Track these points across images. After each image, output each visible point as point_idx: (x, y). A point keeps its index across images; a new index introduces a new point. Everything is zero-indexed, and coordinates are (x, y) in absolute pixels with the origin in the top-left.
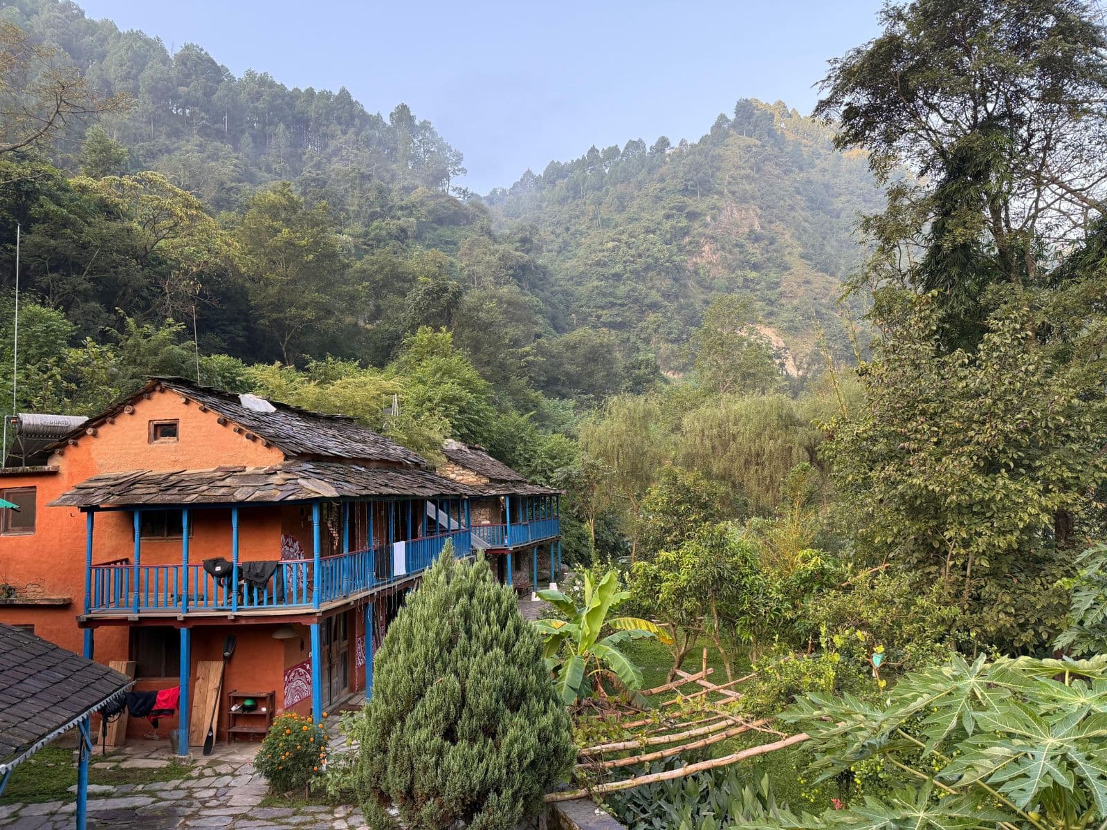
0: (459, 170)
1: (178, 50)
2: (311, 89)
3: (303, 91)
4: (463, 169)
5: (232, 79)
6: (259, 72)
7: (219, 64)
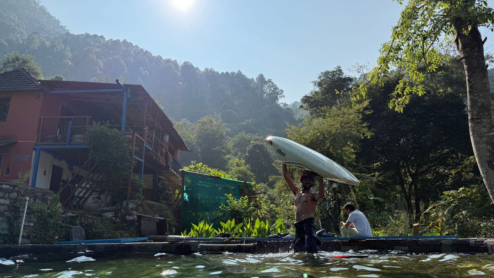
0: (282, 96)
1: (182, 64)
2: (228, 72)
3: (225, 73)
4: (283, 96)
5: (200, 71)
6: (209, 68)
7: (195, 67)
